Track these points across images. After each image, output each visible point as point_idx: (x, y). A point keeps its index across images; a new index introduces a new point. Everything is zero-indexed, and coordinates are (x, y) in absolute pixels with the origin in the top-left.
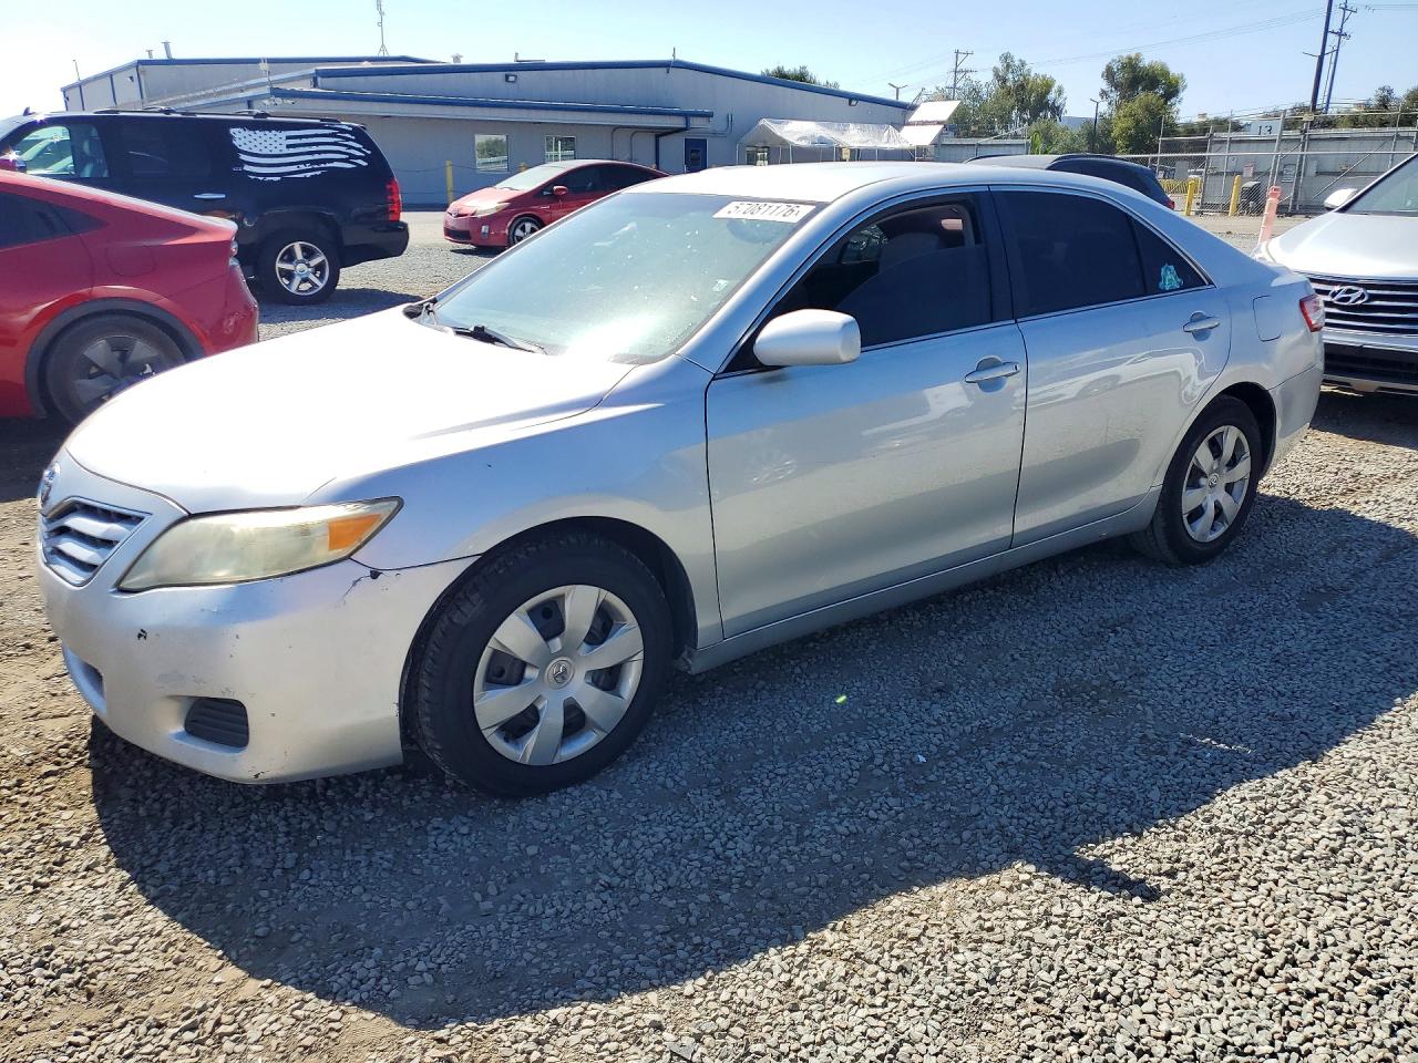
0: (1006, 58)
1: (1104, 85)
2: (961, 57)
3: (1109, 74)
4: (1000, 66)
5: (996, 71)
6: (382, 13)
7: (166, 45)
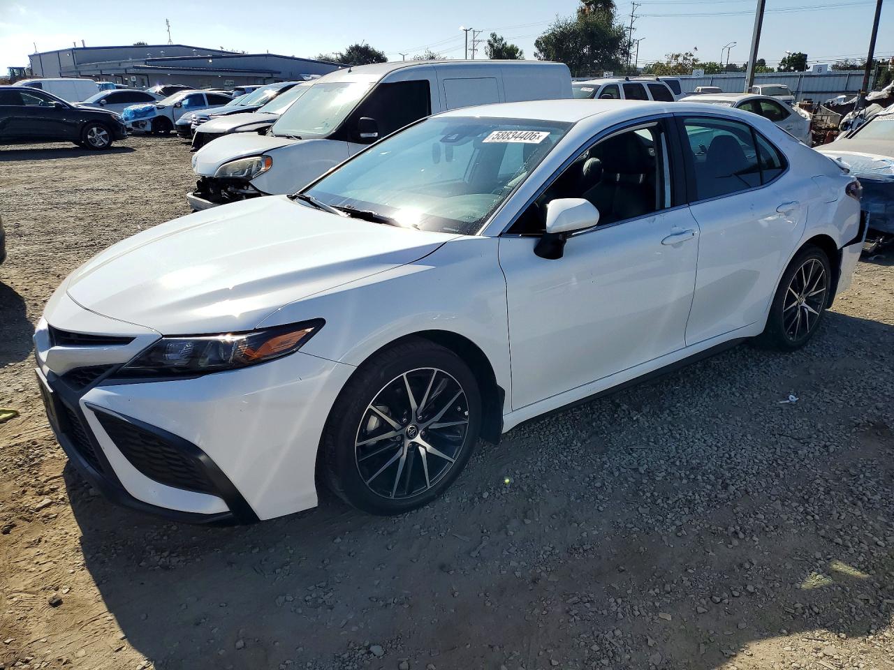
0: (493, 35)
1: (536, 50)
2: (476, 34)
3: (538, 44)
4: (491, 39)
5: (489, 41)
6: (169, 26)
7: (83, 41)
